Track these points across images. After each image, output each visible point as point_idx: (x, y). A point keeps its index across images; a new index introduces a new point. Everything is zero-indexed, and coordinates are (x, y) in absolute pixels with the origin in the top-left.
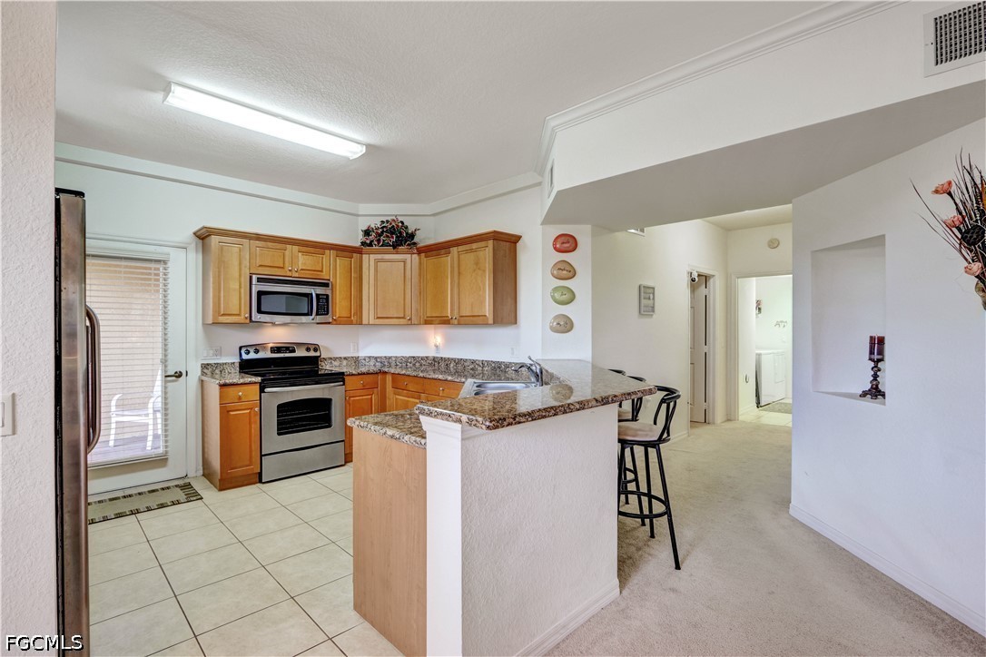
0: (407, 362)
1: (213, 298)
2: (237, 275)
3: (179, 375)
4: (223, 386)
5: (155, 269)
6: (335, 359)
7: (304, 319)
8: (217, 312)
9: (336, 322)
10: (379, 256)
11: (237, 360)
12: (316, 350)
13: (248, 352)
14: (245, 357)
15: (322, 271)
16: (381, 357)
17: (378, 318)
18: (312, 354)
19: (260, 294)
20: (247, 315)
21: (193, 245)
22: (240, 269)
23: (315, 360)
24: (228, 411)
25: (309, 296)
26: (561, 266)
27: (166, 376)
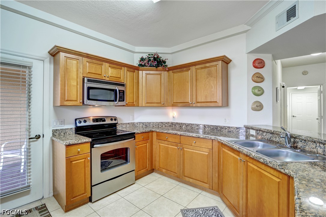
0: (159, 125)
1: (61, 91)
2: (75, 77)
3: (38, 137)
4: (68, 146)
5: (23, 72)
6: (124, 124)
7: (112, 103)
8: (63, 99)
9: (127, 105)
10: (148, 72)
11: (73, 127)
12: (115, 120)
13: (80, 122)
14: (78, 125)
15: (120, 78)
16: (145, 123)
17: (147, 103)
18: (114, 122)
19: (89, 88)
20: (81, 101)
21: (48, 59)
22: (77, 74)
23: (115, 125)
24: (71, 162)
25: (115, 91)
26: (257, 75)
27: (30, 139)
